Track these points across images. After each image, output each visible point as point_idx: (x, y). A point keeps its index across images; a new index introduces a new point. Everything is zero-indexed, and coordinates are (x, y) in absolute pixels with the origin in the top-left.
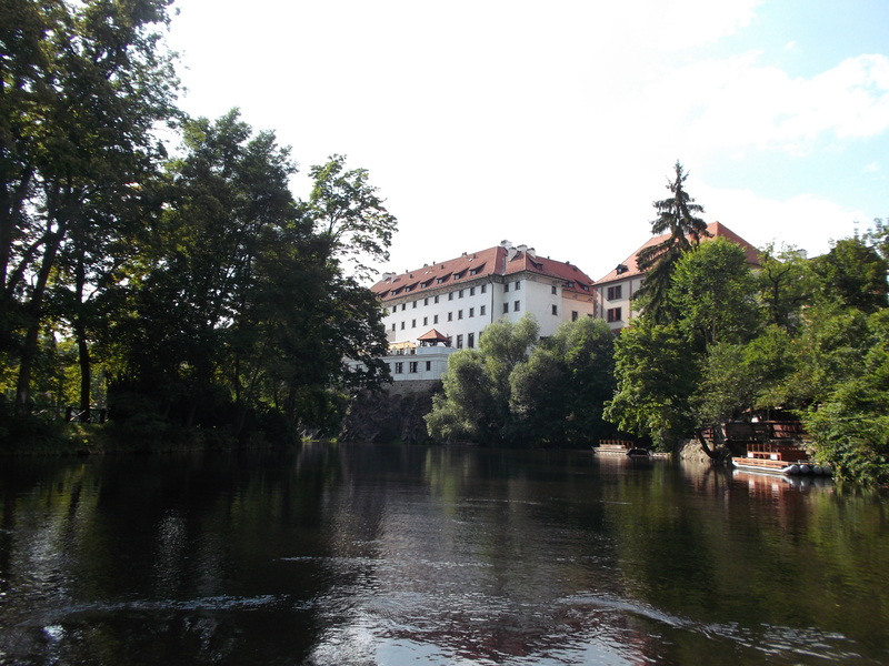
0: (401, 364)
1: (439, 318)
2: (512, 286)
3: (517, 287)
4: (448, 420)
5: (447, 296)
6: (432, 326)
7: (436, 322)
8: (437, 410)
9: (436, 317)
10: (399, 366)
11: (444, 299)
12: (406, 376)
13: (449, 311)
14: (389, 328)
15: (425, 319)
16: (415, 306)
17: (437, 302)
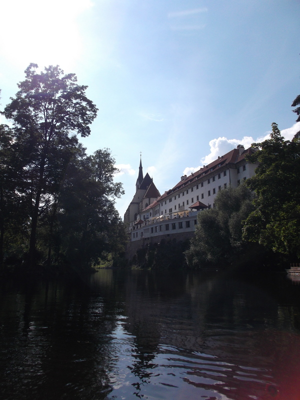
0: (181, 223)
1: (204, 195)
2: (241, 169)
3: (244, 169)
4: (198, 254)
5: (207, 182)
6: (200, 200)
7: (203, 197)
8: (192, 248)
9: (203, 195)
10: (180, 224)
11: (205, 183)
12: (185, 230)
13: (209, 190)
14: (181, 205)
15: (198, 197)
16: (192, 191)
17: (202, 186)
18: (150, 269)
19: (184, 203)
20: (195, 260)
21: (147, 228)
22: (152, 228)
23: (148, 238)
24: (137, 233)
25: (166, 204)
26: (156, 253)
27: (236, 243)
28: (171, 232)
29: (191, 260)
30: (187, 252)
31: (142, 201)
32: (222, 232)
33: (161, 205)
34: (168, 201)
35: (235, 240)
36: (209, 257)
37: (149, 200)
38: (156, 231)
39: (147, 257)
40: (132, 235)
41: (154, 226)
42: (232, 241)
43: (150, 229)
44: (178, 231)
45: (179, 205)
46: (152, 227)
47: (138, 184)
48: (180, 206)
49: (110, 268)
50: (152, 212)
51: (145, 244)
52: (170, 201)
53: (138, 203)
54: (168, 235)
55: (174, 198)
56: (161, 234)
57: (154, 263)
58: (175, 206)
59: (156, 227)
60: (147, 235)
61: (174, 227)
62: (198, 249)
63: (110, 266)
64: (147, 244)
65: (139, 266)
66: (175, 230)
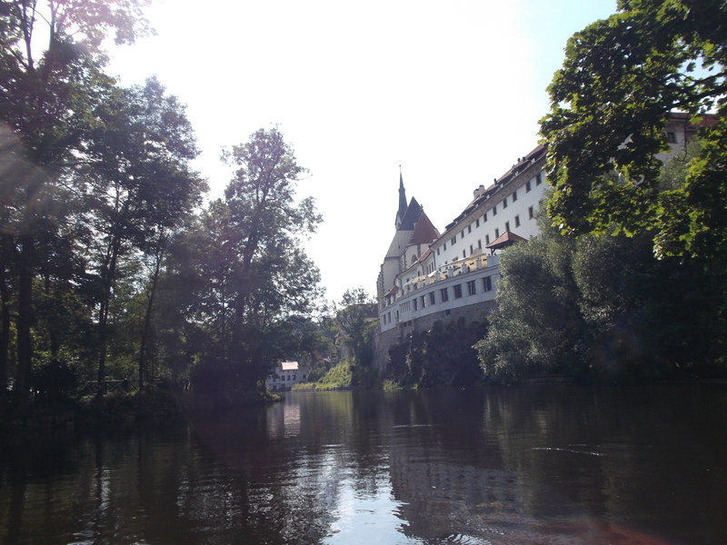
0: (473, 282)
1: (520, 218)
4: (506, 346)
5: (524, 188)
6: (513, 230)
7: (518, 224)
8: (492, 333)
9: (517, 218)
10: (471, 285)
11: (521, 192)
12: (481, 296)
13: (529, 206)
14: (476, 246)
15: (507, 225)
16: (495, 213)
17: (515, 199)
18: (416, 387)
19: (480, 242)
20: (501, 363)
21: (405, 301)
22: (415, 300)
23: (410, 322)
24: (389, 313)
25: (445, 249)
26: (424, 352)
27: (595, 313)
28: (454, 303)
29: (490, 363)
30: (481, 344)
31: (404, 254)
32: (559, 291)
33: (436, 254)
34: (449, 243)
35: (592, 304)
36: (534, 352)
37: (419, 248)
38: (424, 306)
39: (408, 362)
40: (382, 319)
41: (418, 296)
42: (584, 308)
43: (412, 304)
44: (467, 300)
45: (471, 247)
46: (414, 297)
47: (400, 221)
48: (474, 248)
49: (346, 389)
50: (421, 271)
51: (405, 336)
52: (454, 241)
53: (398, 258)
54: (448, 312)
55: (460, 234)
56: (433, 310)
57: (424, 373)
58: (464, 252)
59: (423, 297)
60: (407, 316)
61: (458, 293)
62: (507, 335)
63: (346, 385)
64: (409, 335)
65: (396, 381)
66: (460, 299)
